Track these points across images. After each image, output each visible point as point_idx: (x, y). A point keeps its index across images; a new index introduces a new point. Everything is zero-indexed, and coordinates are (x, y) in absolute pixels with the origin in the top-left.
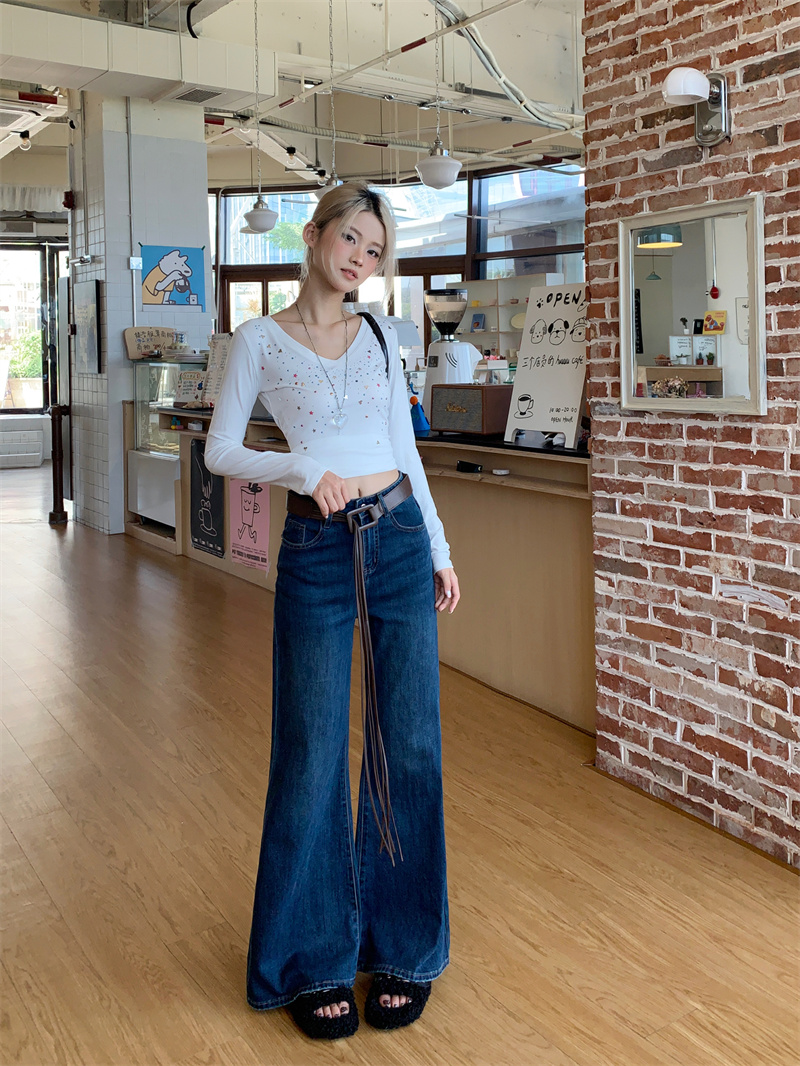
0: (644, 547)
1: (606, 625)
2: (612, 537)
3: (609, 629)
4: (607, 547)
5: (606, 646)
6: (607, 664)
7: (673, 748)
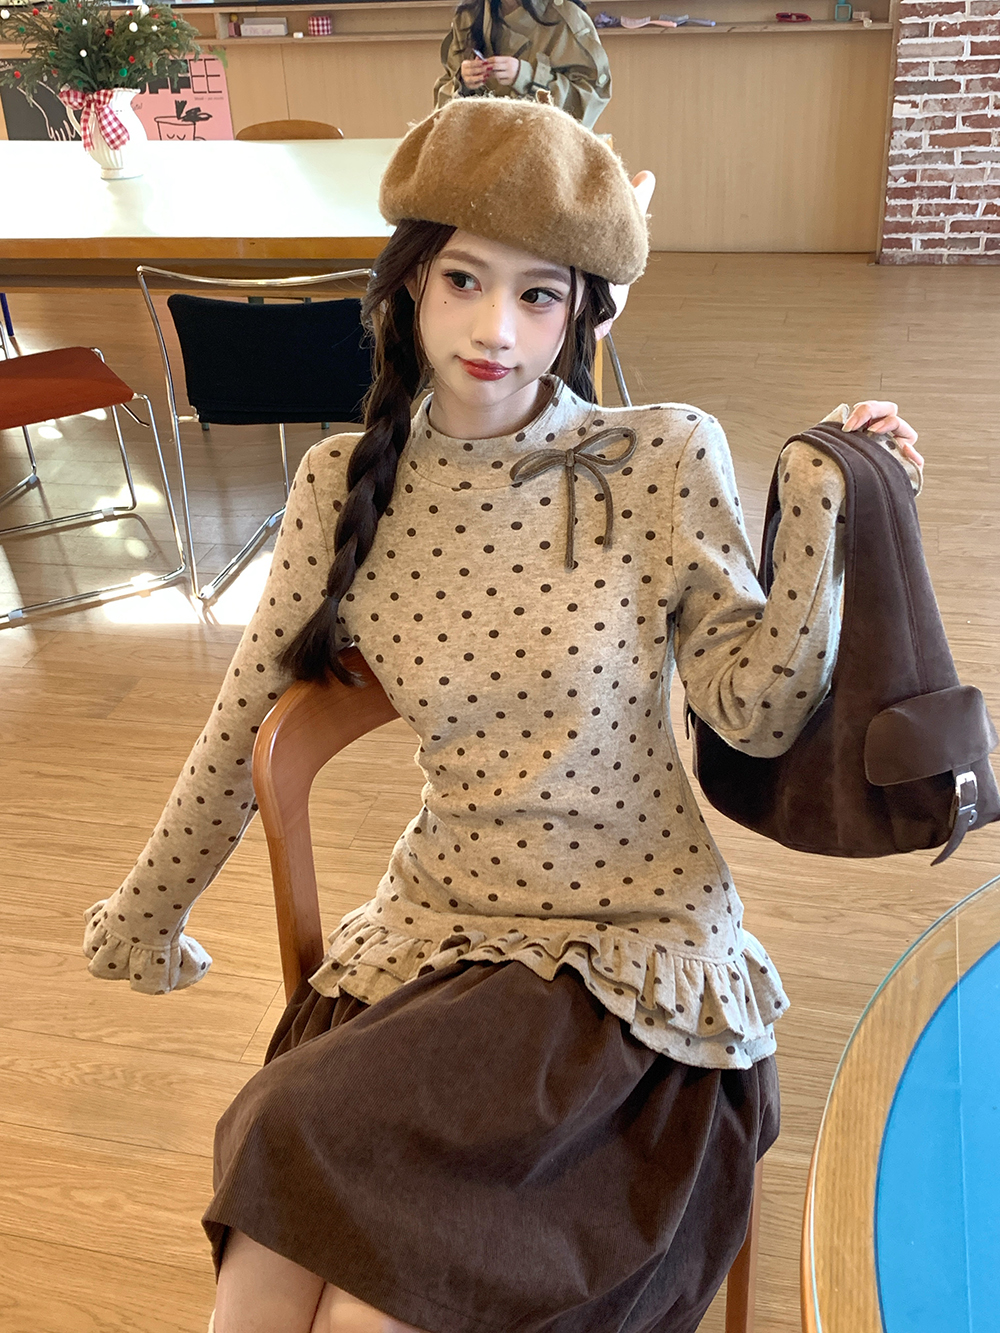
0: (959, 63)
1: (905, 145)
2: (920, 60)
3: (908, 148)
4: (913, 72)
5: (904, 165)
6: (902, 180)
7: (971, 224)
